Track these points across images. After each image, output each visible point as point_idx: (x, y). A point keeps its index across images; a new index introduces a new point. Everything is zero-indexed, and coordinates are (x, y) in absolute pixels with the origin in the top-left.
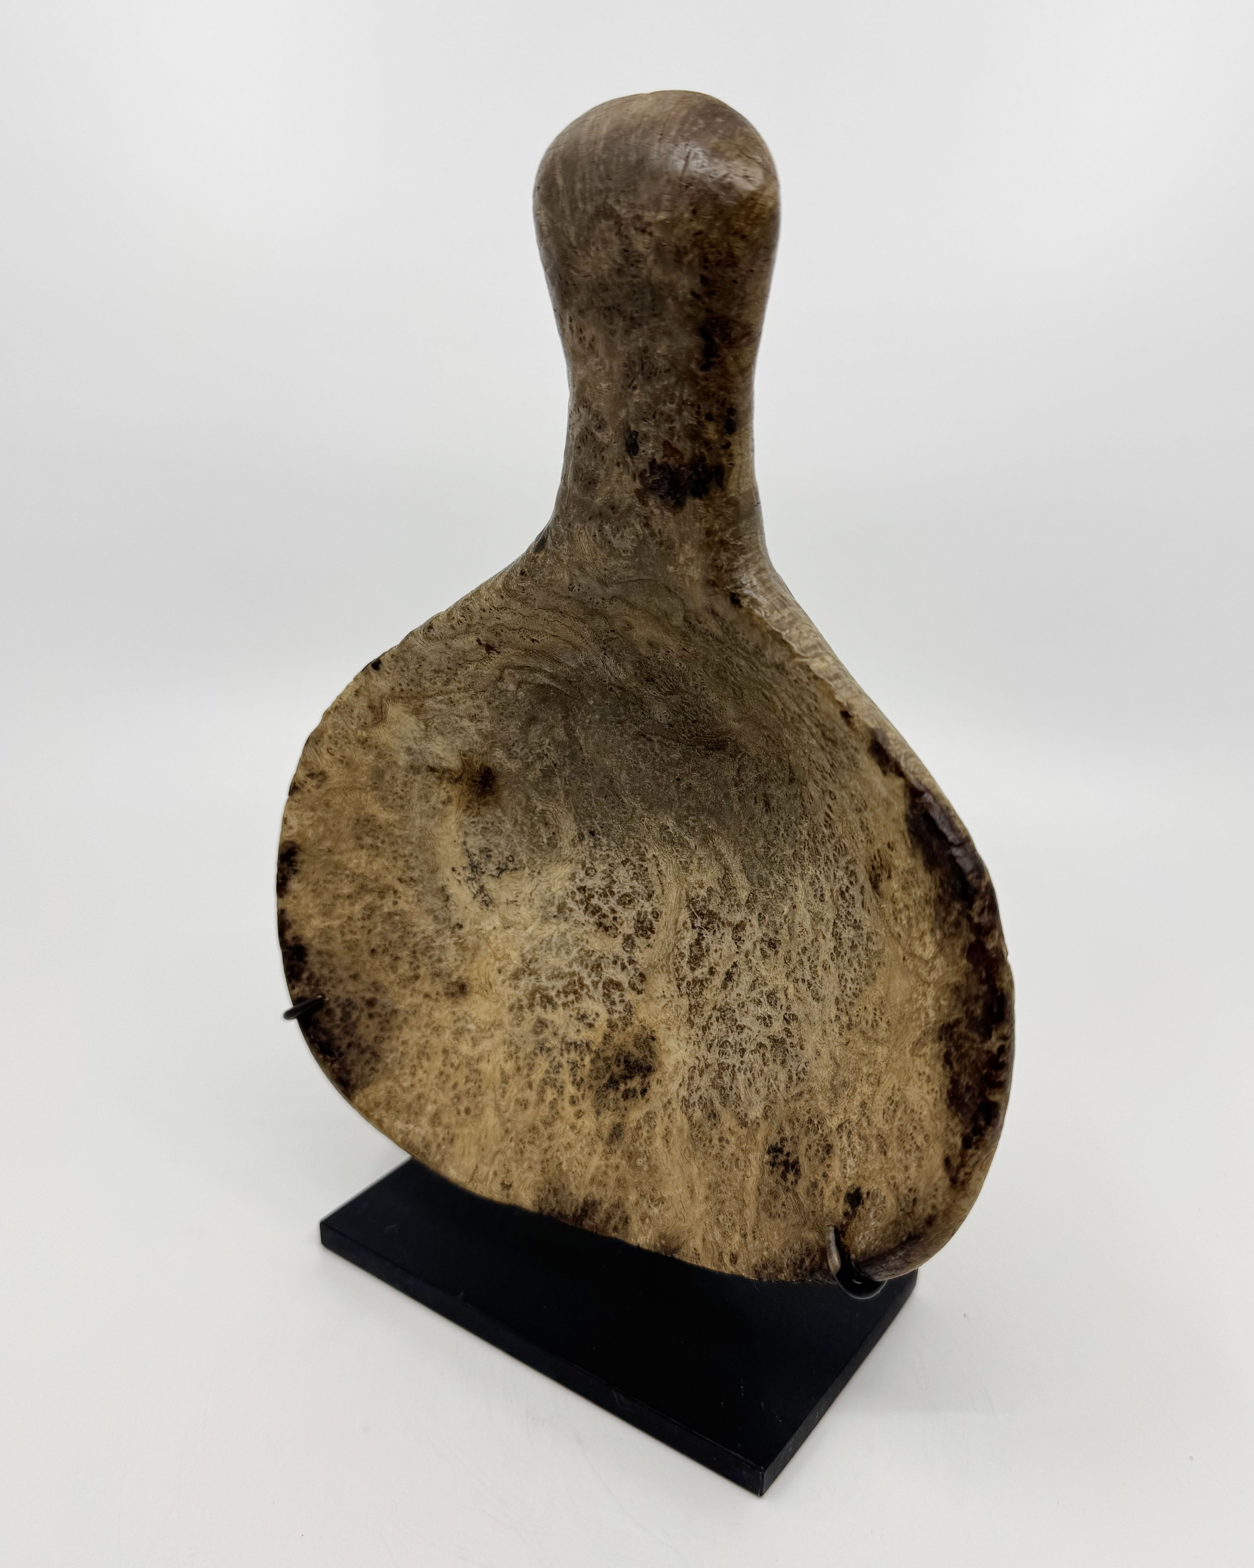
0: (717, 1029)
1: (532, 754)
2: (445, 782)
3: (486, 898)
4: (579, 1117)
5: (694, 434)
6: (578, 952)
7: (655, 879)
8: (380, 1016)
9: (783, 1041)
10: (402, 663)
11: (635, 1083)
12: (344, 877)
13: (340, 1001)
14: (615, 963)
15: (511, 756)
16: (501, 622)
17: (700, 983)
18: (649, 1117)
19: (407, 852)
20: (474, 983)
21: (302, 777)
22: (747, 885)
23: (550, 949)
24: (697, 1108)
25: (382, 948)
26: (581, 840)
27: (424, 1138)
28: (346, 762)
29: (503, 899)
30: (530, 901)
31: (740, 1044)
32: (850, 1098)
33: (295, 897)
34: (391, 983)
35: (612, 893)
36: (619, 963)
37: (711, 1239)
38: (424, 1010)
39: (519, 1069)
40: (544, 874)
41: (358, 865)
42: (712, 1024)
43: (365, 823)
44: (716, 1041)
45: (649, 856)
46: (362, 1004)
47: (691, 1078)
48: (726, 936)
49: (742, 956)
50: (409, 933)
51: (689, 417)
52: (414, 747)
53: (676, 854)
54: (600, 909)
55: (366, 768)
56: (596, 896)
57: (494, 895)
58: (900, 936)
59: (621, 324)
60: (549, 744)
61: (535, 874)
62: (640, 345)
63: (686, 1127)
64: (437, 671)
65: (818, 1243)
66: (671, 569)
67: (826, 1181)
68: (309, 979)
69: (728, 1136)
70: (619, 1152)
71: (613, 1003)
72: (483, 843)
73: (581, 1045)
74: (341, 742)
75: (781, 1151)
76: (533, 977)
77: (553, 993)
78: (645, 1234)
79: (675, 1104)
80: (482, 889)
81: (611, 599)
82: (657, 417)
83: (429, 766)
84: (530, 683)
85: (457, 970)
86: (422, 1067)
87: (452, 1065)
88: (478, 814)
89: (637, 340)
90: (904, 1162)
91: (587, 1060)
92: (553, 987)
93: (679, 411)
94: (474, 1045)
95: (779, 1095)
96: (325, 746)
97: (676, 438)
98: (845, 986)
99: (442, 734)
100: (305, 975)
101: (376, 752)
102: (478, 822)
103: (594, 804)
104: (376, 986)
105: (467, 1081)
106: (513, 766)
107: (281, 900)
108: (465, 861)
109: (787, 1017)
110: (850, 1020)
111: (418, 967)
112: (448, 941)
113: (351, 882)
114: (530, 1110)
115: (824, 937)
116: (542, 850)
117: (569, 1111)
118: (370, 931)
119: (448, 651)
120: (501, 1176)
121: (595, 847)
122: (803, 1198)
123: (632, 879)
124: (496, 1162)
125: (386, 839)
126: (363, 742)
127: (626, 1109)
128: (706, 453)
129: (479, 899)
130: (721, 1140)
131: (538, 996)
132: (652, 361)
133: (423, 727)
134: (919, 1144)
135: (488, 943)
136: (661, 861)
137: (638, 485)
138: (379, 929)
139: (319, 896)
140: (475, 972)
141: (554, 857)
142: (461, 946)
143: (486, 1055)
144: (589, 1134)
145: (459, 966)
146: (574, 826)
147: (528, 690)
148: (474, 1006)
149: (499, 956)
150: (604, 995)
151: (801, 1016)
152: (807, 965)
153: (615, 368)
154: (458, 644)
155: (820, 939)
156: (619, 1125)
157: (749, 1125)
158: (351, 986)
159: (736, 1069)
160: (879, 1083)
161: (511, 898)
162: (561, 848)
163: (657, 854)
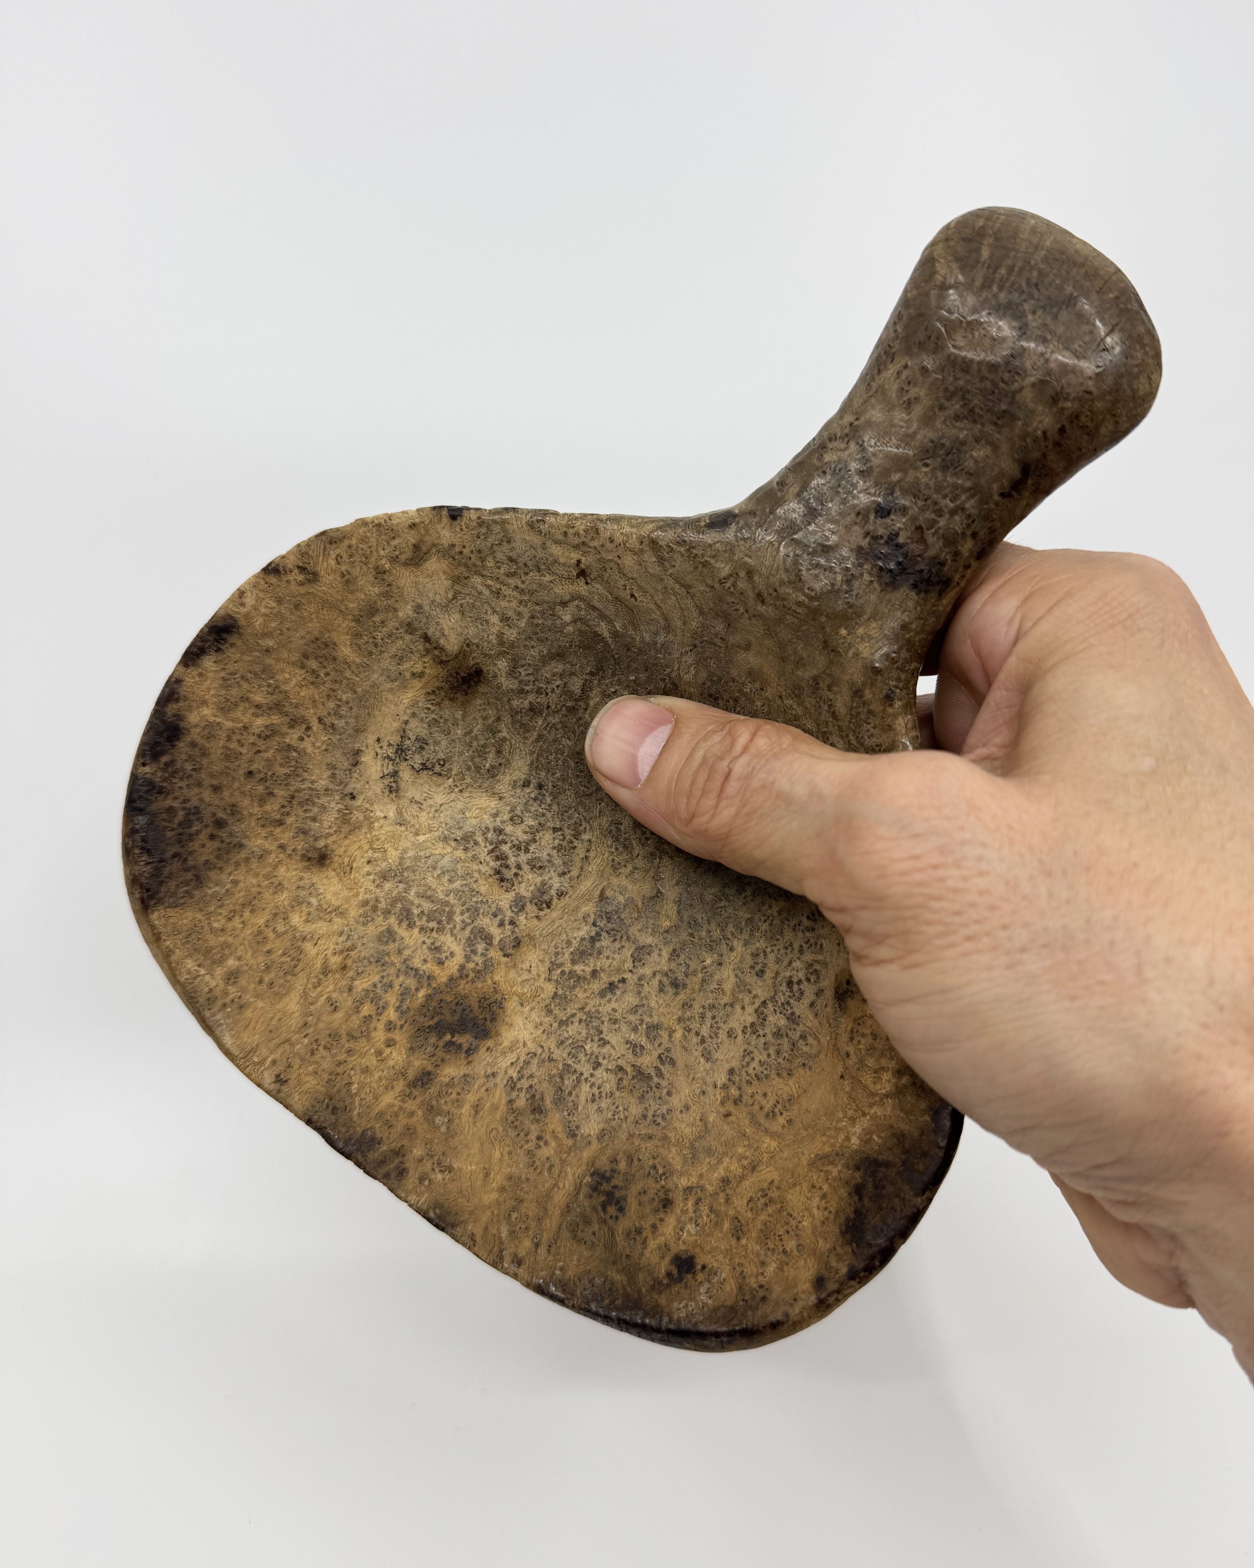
0: (574, 1030)
1: (534, 685)
2: (429, 657)
3: (394, 785)
4: (389, 1046)
5: (950, 540)
6: (462, 886)
7: (577, 860)
8: (222, 842)
9: (649, 1077)
10: (484, 530)
11: (464, 1040)
12: (265, 684)
13: (188, 805)
14: (495, 915)
15: (512, 673)
16: (619, 561)
17: (579, 979)
18: (466, 1079)
19: (344, 697)
20: (336, 859)
21: (290, 563)
22: (674, 917)
23: (434, 868)
24: (522, 1095)
25: (262, 775)
26: (524, 786)
27: (211, 990)
28: (348, 581)
29: (409, 795)
30: (436, 811)
31: (597, 1057)
32: (712, 1168)
33: (201, 675)
34: (251, 815)
35: (527, 851)
36: (499, 917)
37: (495, 1231)
38: (271, 859)
39: (344, 968)
40: (466, 795)
41: (287, 681)
42: (572, 1022)
43: (322, 646)
44: (570, 1041)
45: (586, 837)
46: (208, 819)
47: (527, 1063)
48: (625, 950)
49: (635, 977)
50: (297, 775)
51: (958, 523)
52: (427, 608)
53: (613, 850)
54: (507, 858)
55: (363, 596)
56: (509, 845)
57: (403, 785)
58: (848, 1055)
59: (957, 407)
60: (558, 687)
61: (457, 790)
62: (961, 436)
63: (503, 1107)
64: (511, 559)
65: (624, 1289)
66: (843, 632)
67: (654, 1232)
68: (167, 765)
69: (548, 1137)
70: (419, 1100)
71: (474, 952)
72: (423, 732)
73: (422, 976)
74: (357, 558)
75: (608, 1180)
76: (401, 886)
77: (416, 911)
78: (419, 1195)
79: (498, 1079)
80: (395, 774)
81: (754, 616)
82: (929, 502)
83: (426, 634)
84: (588, 626)
85: (326, 838)
86: (241, 916)
87: (274, 930)
88: (438, 704)
89: (961, 429)
90: (762, 1258)
91: (421, 994)
92: (419, 906)
93: (953, 512)
94: (307, 921)
95: (624, 1125)
96: (338, 551)
97: (933, 530)
98: (748, 1063)
99: (463, 614)
100: (165, 759)
101: (384, 588)
102: (433, 712)
103: (560, 762)
104: (234, 809)
105: (284, 954)
106: (507, 683)
107: (182, 669)
108: (395, 739)
109: (663, 1057)
110: (741, 1096)
111: (288, 814)
112: (333, 805)
113: (268, 693)
114: (339, 1015)
115: (743, 1008)
116: (479, 772)
117: (380, 1035)
118: (259, 752)
119: (539, 550)
120: (280, 1068)
121: (535, 799)
122: (620, 1239)
123: (554, 848)
124: (280, 1051)
125: (332, 674)
126: (380, 573)
127: (442, 1060)
128: (949, 561)
129: (386, 782)
130: (539, 1138)
131: (399, 905)
132: (962, 456)
133: (450, 596)
134: (788, 1249)
135: (371, 828)
136: (593, 848)
137: (865, 543)
138: (269, 755)
139: (228, 687)
140: (343, 849)
141: (485, 785)
142: (344, 817)
143: (316, 937)
144: (393, 1067)
145: (331, 835)
146: (525, 769)
147: (580, 631)
148: (325, 881)
149: (375, 846)
150: (469, 939)
151: (680, 1064)
152: (709, 1021)
153: (919, 437)
154: (556, 550)
155: (738, 1008)
156: (429, 1073)
157: (578, 1138)
158: (207, 795)
159: (583, 1078)
160: (754, 1168)
161: (418, 798)
162: (498, 781)
163: (593, 839)
